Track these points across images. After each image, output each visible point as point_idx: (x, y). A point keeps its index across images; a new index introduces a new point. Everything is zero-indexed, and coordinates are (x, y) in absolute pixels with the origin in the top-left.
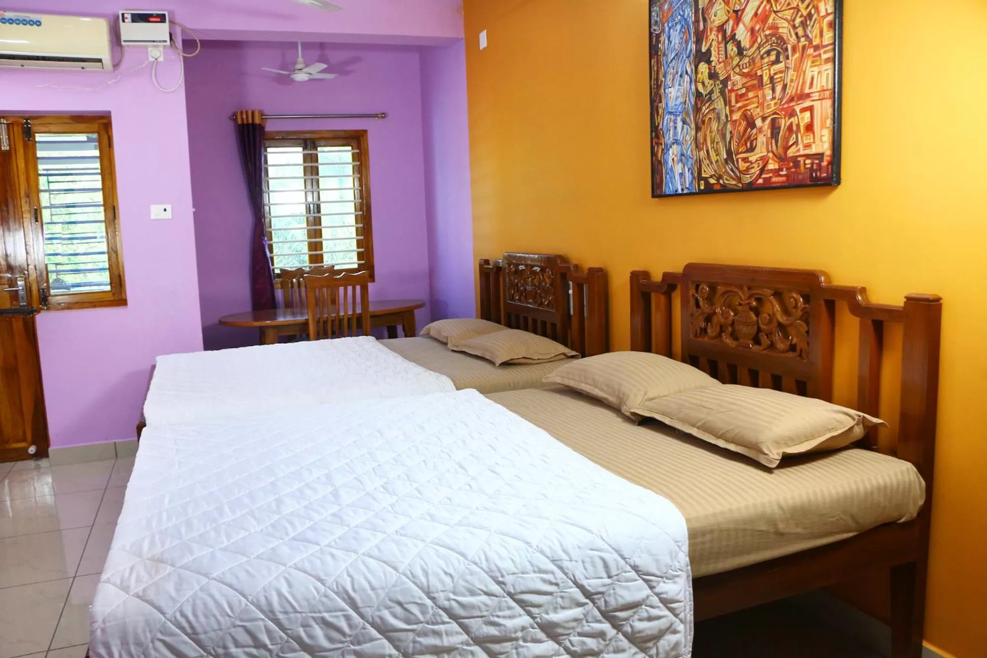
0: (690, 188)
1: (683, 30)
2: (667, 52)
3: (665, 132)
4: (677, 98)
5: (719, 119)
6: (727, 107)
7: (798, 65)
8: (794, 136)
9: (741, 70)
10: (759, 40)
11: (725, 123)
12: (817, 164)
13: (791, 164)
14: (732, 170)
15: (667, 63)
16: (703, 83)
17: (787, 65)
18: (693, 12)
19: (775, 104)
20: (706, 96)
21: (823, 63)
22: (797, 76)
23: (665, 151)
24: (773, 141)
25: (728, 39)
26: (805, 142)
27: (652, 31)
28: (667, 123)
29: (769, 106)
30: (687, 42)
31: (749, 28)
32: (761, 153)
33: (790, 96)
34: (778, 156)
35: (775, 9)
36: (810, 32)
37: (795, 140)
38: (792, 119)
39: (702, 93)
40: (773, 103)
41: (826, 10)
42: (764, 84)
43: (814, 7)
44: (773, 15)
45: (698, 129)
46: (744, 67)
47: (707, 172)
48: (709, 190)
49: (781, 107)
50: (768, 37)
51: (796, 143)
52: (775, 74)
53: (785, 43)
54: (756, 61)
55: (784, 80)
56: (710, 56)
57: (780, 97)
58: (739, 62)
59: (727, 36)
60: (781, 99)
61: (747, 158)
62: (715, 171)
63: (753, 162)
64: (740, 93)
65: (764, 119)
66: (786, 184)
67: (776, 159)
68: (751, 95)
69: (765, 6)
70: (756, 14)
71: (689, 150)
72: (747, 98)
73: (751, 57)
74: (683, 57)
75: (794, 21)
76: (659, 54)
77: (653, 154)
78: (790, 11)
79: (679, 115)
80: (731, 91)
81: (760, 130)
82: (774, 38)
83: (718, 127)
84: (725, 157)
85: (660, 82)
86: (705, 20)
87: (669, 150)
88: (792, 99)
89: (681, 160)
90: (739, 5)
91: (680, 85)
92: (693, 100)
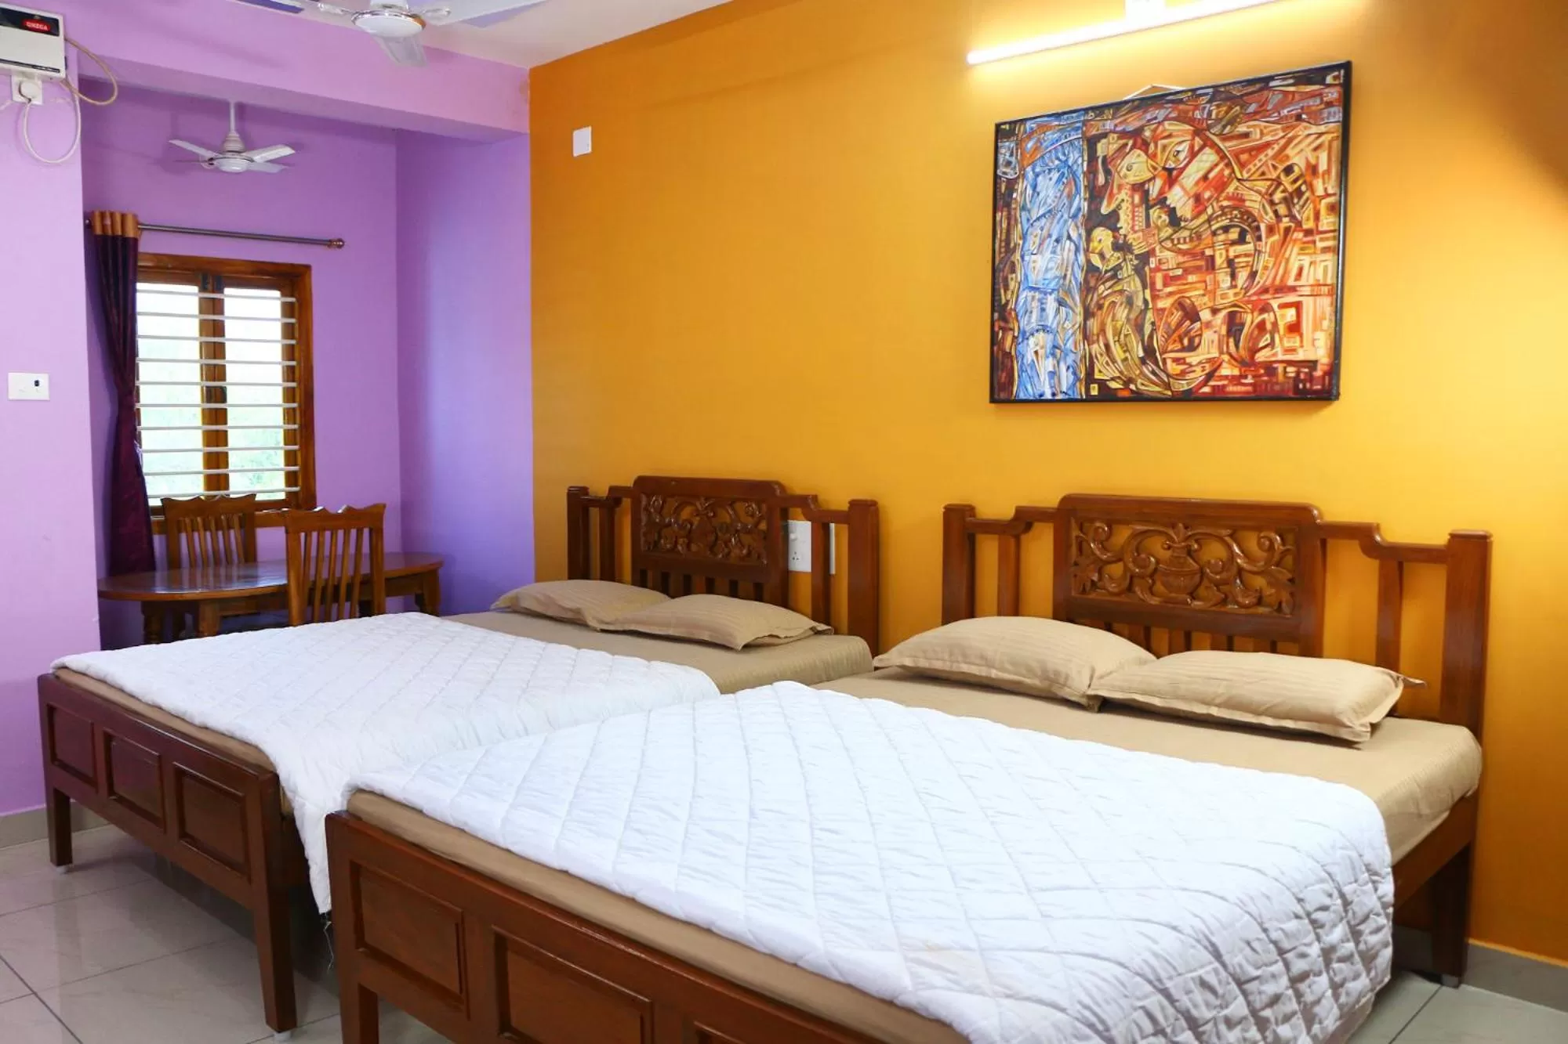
0: (1070, 392)
1: (1065, 180)
2: (1029, 206)
3: (1020, 315)
4: (1047, 270)
5: (1130, 302)
6: (1148, 292)
7: (1277, 249)
8: (1268, 336)
9: (1174, 245)
10: (1210, 211)
11: (1141, 311)
12: (1306, 373)
13: (1262, 371)
14: (1153, 373)
15: (1028, 220)
16: (1102, 256)
17: (1258, 248)
18: (1086, 158)
19: (1236, 294)
20: (1106, 272)
21: (1319, 252)
22: (1274, 264)
23: (1020, 340)
24: (1231, 340)
25: (1151, 203)
26: (1287, 344)
27: (999, 173)
28: (1025, 302)
29: (1224, 296)
30: (1071, 198)
31: (1192, 193)
32: (1209, 353)
33: (1261, 287)
34: (1239, 359)
35: (1239, 177)
36: (1299, 212)
37: (1269, 341)
38: (1265, 316)
39: (1098, 268)
40: (1231, 292)
41: (1326, 189)
42: (1217, 267)
43: (1305, 182)
44: (1235, 183)
45: (1088, 314)
46: (1182, 241)
47: (1103, 372)
48: (1107, 396)
49: (1247, 298)
50: (1226, 210)
51: (1272, 344)
52: (1237, 257)
53: (1255, 220)
54: (1204, 237)
55: (1252, 266)
56: (1118, 220)
57: (1245, 286)
58: (1172, 235)
59: (1151, 199)
60: (1247, 289)
61: (1184, 359)
62: (1121, 372)
63: (1194, 363)
64: (1171, 274)
65: (1215, 311)
66: (1253, 395)
67: (1235, 363)
68: (1191, 278)
69: (1222, 170)
70: (1205, 178)
71: (1071, 341)
72: (1185, 282)
73: (1194, 231)
74: (1062, 216)
75: (1271, 195)
76: (1013, 206)
77: (994, 340)
78: (1265, 182)
79: (1051, 294)
80: (1158, 269)
81: (1208, 325)
82: (1235, 212)
83: (1128, 315)
84: (1141, 354)
85: (1012, 245)
86: (1108, 172)
87: (1027, 339)
88: (1265, 291)
89: (1053, 355)
90: (1174, 162)
91: (1054, 252)
92: (1080, 276)
